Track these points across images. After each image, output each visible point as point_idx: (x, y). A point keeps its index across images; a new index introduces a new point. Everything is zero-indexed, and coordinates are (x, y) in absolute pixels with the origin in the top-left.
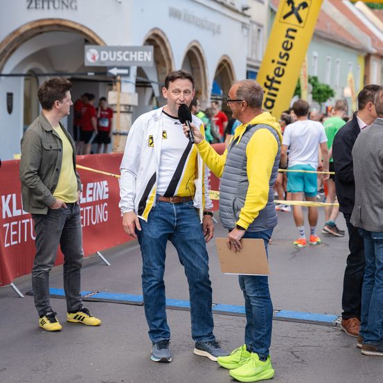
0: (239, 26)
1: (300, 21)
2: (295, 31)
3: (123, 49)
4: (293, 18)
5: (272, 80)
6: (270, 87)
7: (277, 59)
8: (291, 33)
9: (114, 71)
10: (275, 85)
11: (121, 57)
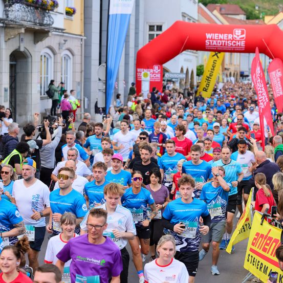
0: (195, 57)
1: (218, 57)
2: (216, 61)
3: (177, 74)
4: (216, 56)
5: (209, 78)
6: (208, 80)
7: (210, 70)
8: (215, 62)
9: (174, 80)
10: (210, 79)
11: (176, 76)
